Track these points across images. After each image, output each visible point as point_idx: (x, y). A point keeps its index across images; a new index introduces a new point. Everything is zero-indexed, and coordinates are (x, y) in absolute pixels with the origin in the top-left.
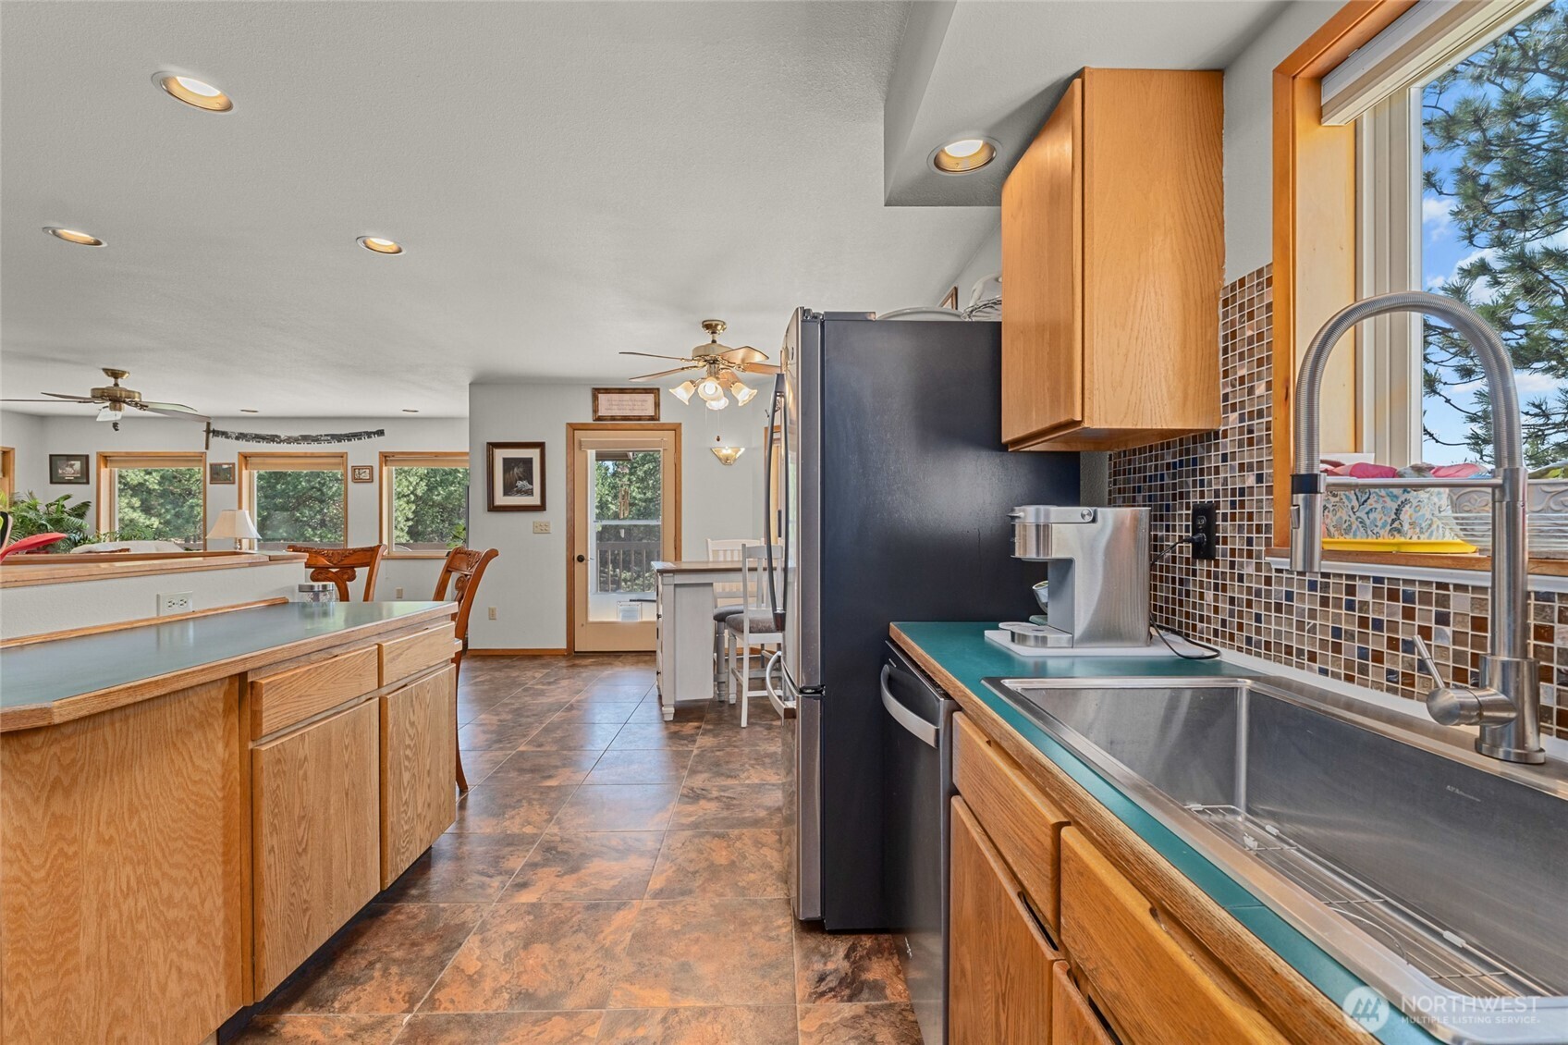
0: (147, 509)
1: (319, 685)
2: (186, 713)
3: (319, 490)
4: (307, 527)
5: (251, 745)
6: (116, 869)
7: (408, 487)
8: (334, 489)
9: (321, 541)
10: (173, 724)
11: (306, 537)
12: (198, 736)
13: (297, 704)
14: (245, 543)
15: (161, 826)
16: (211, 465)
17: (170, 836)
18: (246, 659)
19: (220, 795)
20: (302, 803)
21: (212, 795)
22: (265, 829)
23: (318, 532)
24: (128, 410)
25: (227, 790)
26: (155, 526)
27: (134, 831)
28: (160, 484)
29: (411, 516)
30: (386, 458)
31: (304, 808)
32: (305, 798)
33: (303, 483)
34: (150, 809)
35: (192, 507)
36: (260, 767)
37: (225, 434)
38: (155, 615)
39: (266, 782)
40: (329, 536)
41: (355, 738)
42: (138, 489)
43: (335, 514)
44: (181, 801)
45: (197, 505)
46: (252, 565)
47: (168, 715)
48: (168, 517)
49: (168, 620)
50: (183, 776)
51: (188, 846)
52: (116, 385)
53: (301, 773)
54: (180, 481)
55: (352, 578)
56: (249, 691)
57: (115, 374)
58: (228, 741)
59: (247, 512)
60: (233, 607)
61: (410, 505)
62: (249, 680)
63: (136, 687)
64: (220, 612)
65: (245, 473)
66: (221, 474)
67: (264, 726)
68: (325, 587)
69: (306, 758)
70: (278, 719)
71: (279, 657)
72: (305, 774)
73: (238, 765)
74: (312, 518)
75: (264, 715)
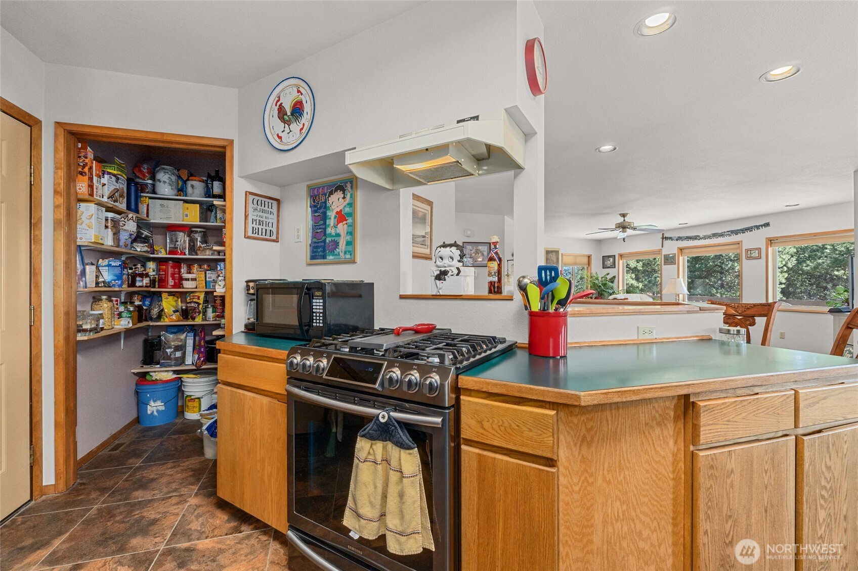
0: (637, 279)
1: (744, 415)
2: (651, 413)
3: (720, 266)
4: (712, 288)
5: (692, 448)
6: (612, 501)
7: (782, 261)
8: (729, 266)
9: (721, 296)
10: (644, 419)
11: (712, 294)
12: (658, 431)
13: (726, 426)
14: (681, 296)
15: (636, 484)
16: (664, 255)
17: (641, 493)
18: (689, 385)
19: (671, 476)
20: (729, 505)
21: (666, 474)
22: (701, 516)
23: (719, 291)
24: (629, 232)
25: (676, 474)
26: (640, 287)
27: (622, 481)
28: (642, 267)
29: (784, 281)
30: (771, 241)
31: (730, 510)
32: (731, 502)
33: (711, 263)
34: (630, 470)
35: (655, 278)
36: (698, 467)
37: (671, 238)
38: (636, 338)
39: (703, 480)
40: (726, 293)
41: (773, 467)
42: (635, 270)
43: (730, 281)
44: (647, 471)
45: (658, 277)
46: (689, 312)
47: (640, 412)
48: (646, 283)
49: (643, 342)
50: (649, 455)
51: (652, 504)
52: (624, 220)
53: (729, 481)
54: (650, 265)
55: (753, 324)
56: (691, 408)
57: (624, 215)
58: (677, 440)
59: (682, 280)
60: (678, 338)
61: (784, 274)
62: (691, 400)
63: (623, 391)
64: (670, 340)
65: (681, 258)
66: (670, 260)
67: (701, 437)
68: (738, 331)
69: (732, 471)
70: (712, 434)
71: (712, 387)
72: (732, 482)
73: (683, 459)
74: (715, 283)
75: (702, 429)
